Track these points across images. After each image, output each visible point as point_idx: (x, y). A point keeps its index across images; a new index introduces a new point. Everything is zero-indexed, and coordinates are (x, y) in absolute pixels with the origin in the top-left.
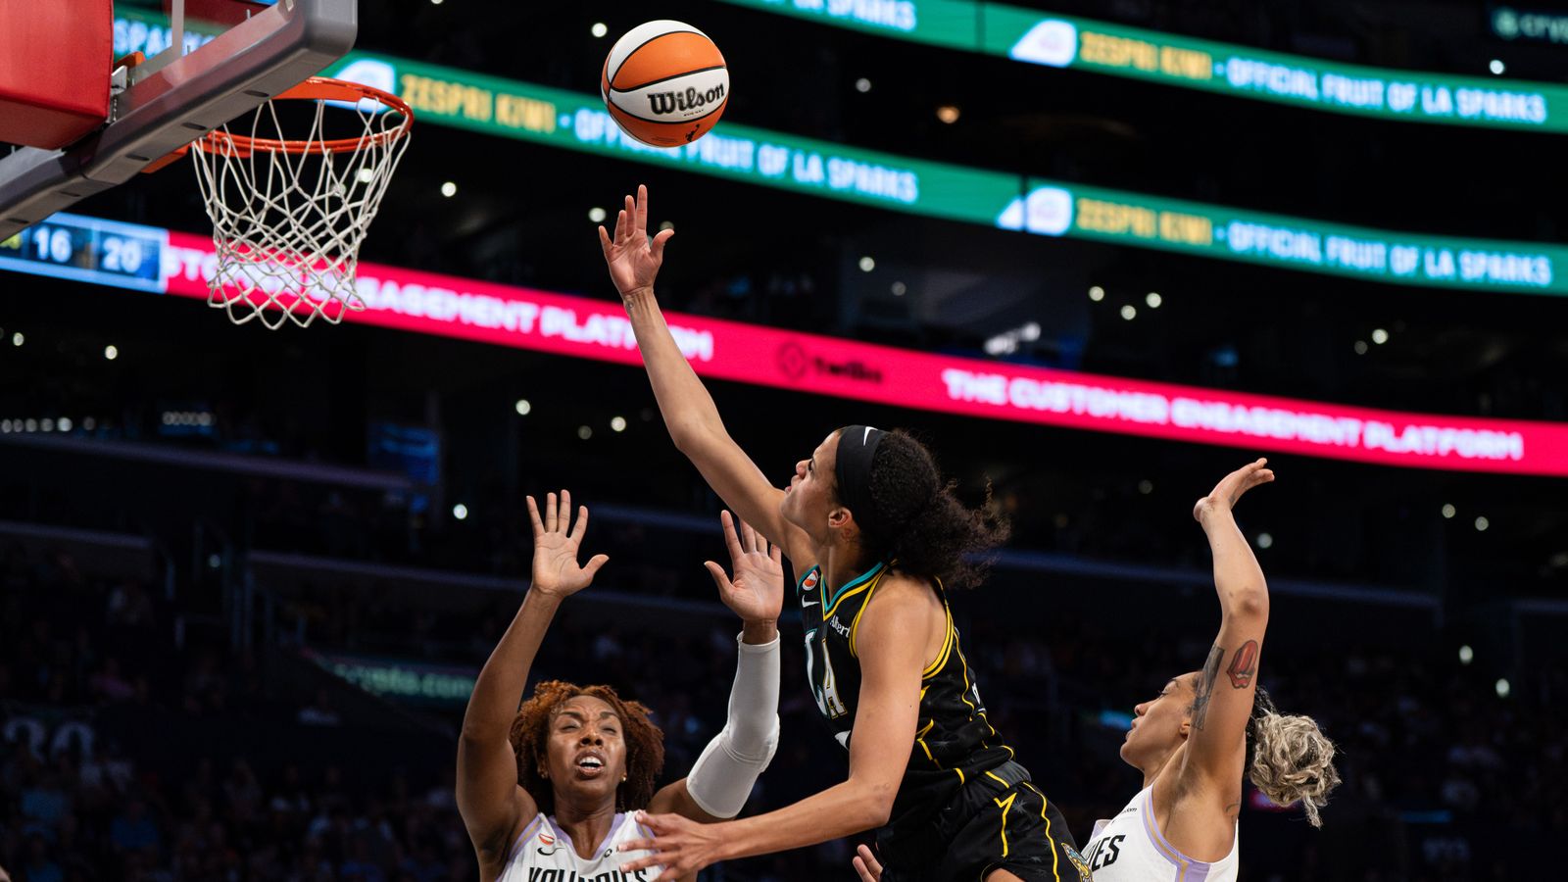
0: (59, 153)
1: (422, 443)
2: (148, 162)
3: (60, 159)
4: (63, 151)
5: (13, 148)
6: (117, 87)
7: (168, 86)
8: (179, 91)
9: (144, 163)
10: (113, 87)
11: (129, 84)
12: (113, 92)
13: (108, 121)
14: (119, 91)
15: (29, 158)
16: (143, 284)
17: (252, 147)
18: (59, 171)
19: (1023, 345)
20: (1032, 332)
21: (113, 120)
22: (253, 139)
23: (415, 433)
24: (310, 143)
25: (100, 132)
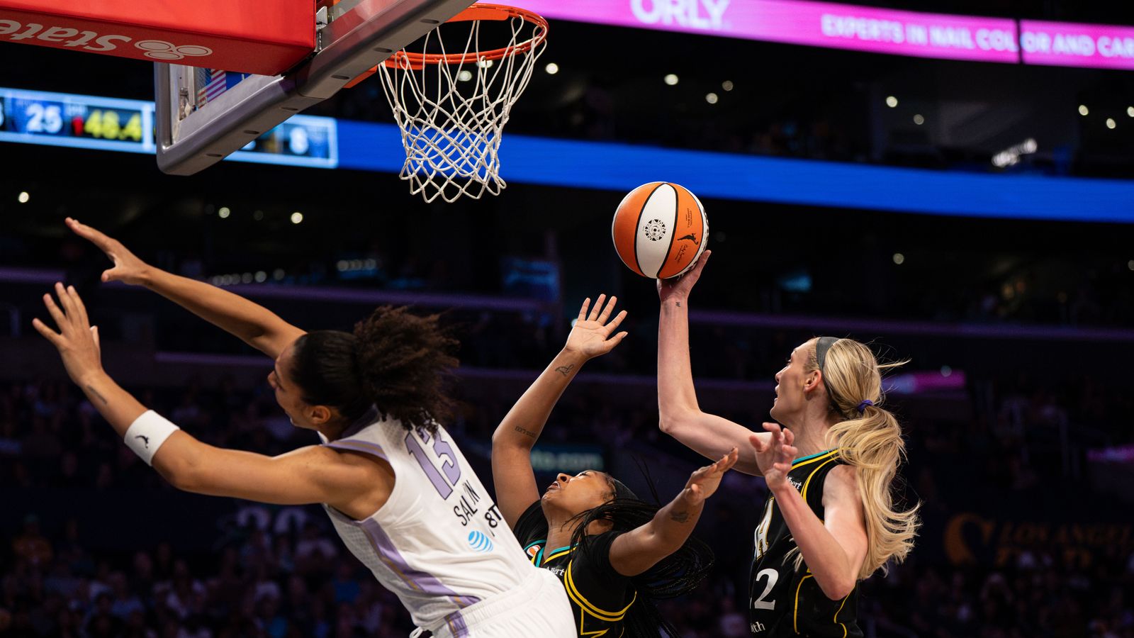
0: (280, 78)
1: (544, 273)
2: (349, 80)
3: (281, 83)
4: (282, 76)
5: (243, 75)
6: (321, 23)
7: (361, 20)
8: (370, 24)
9: (347, 81)
10: (318, 24)
11: (329, 20)
12: (318, 28)
13: (315, 51)
14: (323, 26)
15: (255, 85)
16: (317, 162)
17: (424, 61)
18: (281, 91)
19: (1023, 157)
20: (1030, 146)
21: (320, 50)
22: (424, 55)
23: (537, 265)
24: (465, 54)
25: (311, 59)
